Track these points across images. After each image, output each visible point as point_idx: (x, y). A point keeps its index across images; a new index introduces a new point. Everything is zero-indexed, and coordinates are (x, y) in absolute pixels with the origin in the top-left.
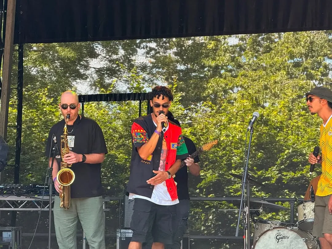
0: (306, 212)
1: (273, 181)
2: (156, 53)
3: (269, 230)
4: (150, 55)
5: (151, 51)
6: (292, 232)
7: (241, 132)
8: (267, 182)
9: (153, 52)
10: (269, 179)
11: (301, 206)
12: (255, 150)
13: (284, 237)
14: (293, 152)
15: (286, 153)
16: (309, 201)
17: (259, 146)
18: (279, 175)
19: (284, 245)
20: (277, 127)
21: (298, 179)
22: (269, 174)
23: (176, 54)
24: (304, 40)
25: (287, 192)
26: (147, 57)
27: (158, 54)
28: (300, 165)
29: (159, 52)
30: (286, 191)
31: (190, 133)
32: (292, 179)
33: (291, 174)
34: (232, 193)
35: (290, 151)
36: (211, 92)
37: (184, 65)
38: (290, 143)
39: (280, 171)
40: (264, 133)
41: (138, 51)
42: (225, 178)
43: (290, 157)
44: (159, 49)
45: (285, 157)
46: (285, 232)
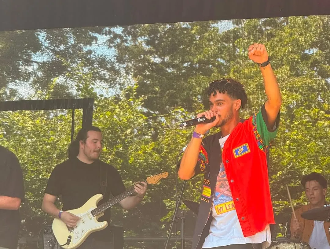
2: (123, 41)
4: (114, 44)
5: (116, 39)
9: (119, 40)
16: (284, 242)
23: (148, 43)
24: (315, 24)
26: (110, 47)
27: (125, 43)
29: (126, 41)
37: (160, 58)
38: (284, 162)
41: (98, 39)
44: (125, 36)
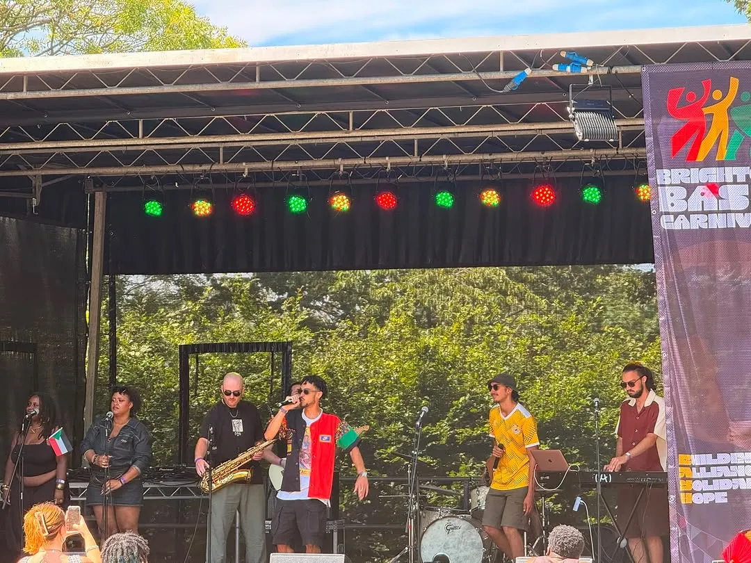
0: (480, 497)
1: (444, 441)
3: (438, 519)
6: (464, 522)
7: (398, 372)
8: (434, 443)
10: (436, 438)
11: (474, 491)
12: (418, 395)
13: (455, 528)
14: (470, 399)
15: (461, 401)
16: (484, 485)
17: (423, 390)
18: (451, 432)
19: (456, 536)
20: (449, 363)
21: (478, 437)
22: (437, 430)
25: (463, 457)
28: (482, 417)
30: (461, 454)
31: (324, 372)
32: (469, 438)
33: (467, 432)
34: (385, 459)
35: (467, 398)
36: (344, 284)
39: (453, 426)
40: (429, 372)
42: (376, 438)
43: (467, 406)
45: (460, 406)
46: (456, 522)
